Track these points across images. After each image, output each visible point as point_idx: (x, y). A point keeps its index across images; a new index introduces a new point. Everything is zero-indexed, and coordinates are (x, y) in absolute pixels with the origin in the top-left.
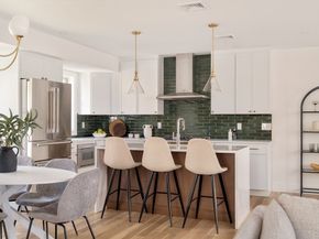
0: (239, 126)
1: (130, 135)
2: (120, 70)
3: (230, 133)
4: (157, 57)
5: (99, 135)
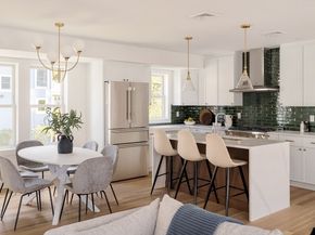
2: (204, 66)
3: (302, 125)
4: (233, 53)
5: (189, 123)
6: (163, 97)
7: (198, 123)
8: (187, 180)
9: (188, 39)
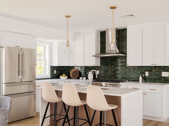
0: (147, 74)
1: (81, 78)
2: (74, 40)
3: (141, 78)
4: (95, 31)
5: (63, 78)
6: (45, 60)
7: (69, 77)
8: (68, 121)
9: (67, 17)
